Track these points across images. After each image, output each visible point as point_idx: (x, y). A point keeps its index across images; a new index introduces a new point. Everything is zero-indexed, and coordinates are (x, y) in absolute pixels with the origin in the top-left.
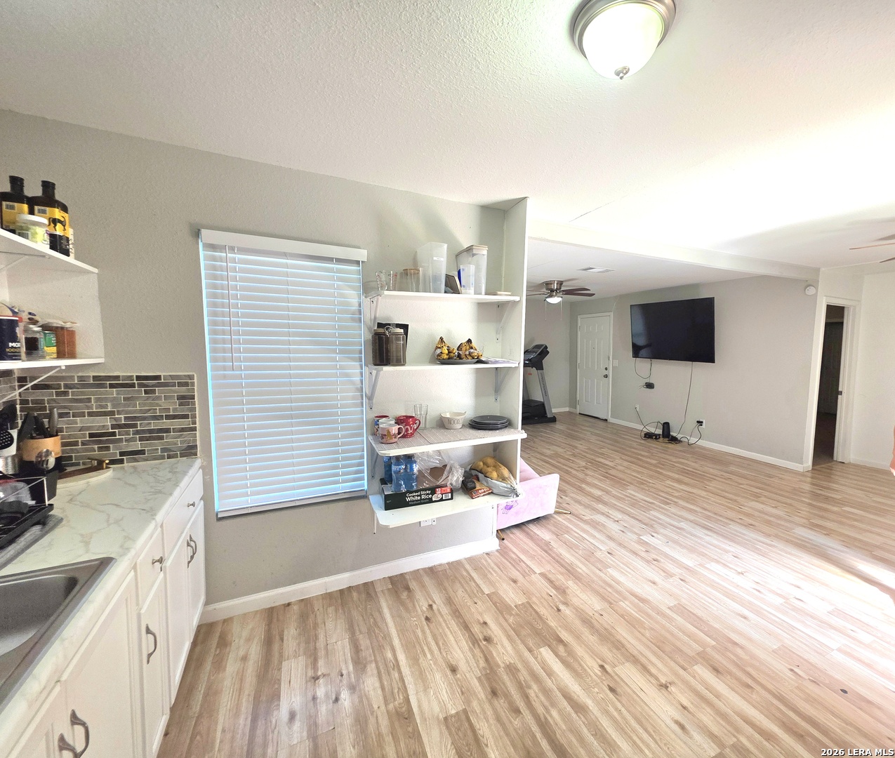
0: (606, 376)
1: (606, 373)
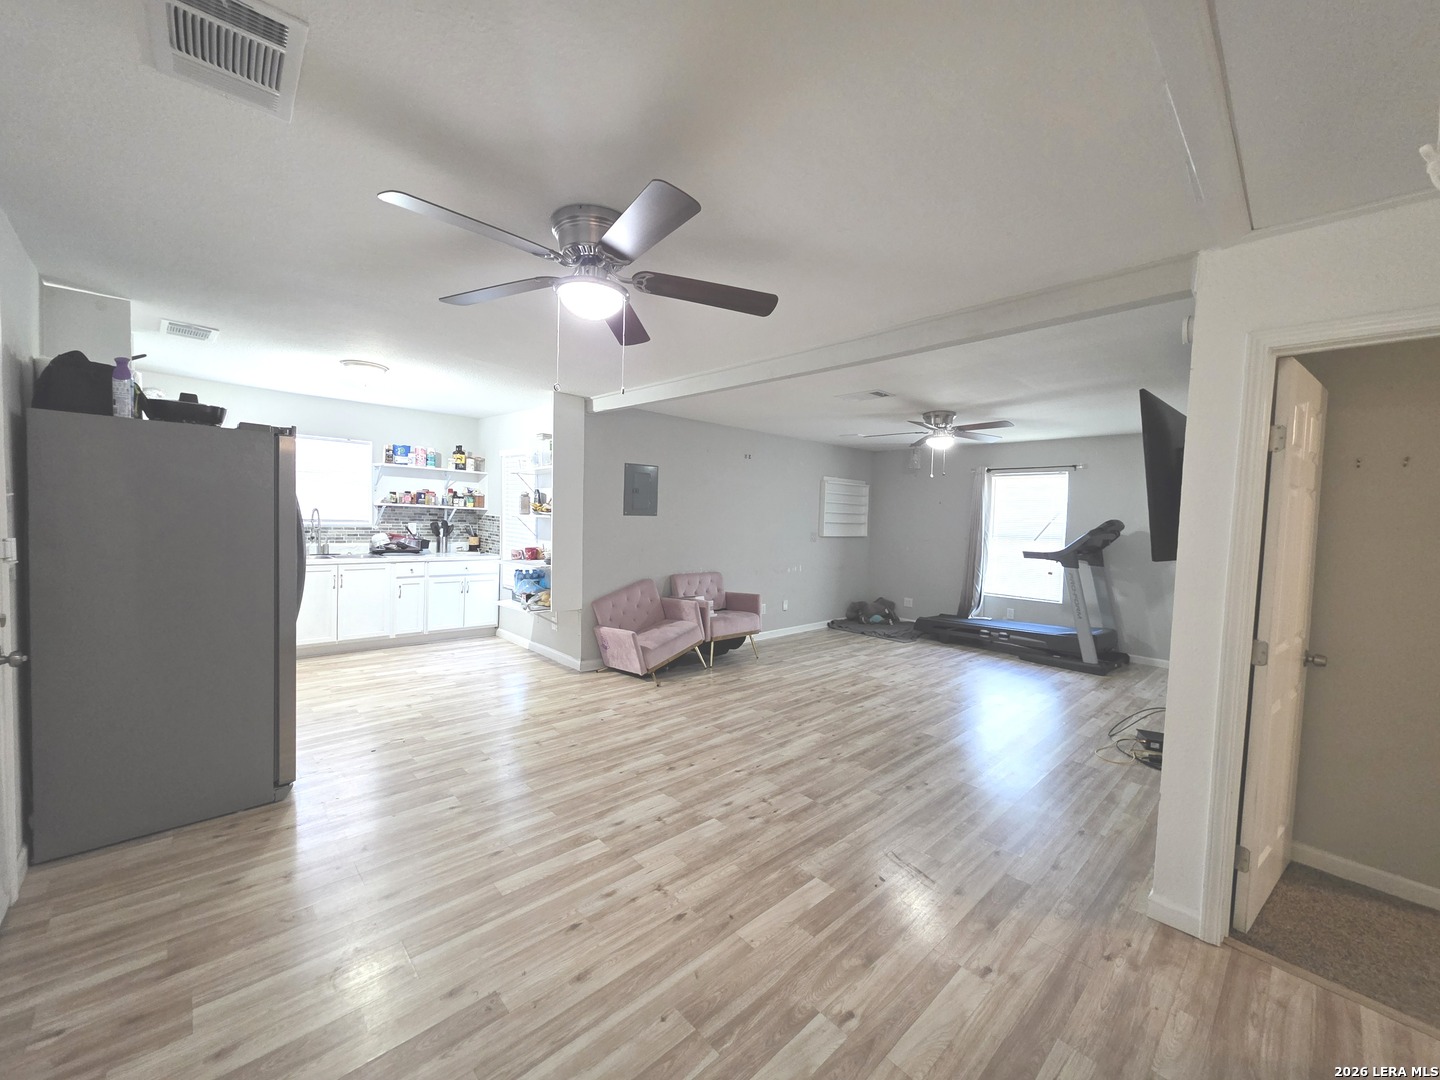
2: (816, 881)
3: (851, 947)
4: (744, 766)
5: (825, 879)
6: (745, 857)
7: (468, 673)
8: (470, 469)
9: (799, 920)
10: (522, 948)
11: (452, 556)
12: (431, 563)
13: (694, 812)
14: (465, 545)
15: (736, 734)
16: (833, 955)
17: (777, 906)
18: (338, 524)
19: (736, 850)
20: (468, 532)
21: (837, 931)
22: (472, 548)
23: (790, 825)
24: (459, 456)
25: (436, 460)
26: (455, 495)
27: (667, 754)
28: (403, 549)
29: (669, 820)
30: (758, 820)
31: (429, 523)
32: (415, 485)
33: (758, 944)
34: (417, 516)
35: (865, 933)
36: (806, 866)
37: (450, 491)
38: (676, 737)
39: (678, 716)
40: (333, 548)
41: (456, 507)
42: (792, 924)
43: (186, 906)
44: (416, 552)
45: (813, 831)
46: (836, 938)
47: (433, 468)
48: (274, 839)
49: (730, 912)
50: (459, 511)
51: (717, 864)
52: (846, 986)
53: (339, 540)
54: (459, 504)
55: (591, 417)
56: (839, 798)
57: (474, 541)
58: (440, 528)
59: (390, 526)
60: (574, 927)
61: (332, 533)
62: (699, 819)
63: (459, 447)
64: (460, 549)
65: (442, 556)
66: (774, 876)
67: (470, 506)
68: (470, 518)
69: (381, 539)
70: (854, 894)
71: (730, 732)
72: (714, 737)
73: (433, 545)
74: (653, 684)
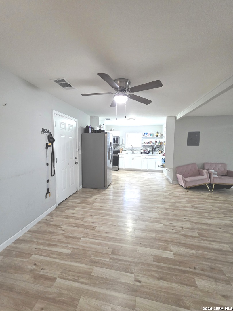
2: (172, 253)
3: (160, 272)
4: (187, 218)
5: (174, 254)
6: (159, 236)
7: (149, 178)
8: (159, 136)
9: (154, 256)
10: (106, 223)
11: (156, 155)
12: (151, 156)
13: (160, 221)
14: (158, 153)
15: (196, 210)
16: (153, 269)
17: (153, 249)
18: (136, 148)
19: (159, 233)
20: (159, 150)
21: (161, 266)
22: (160, 153)
23: (182, 237)
24: (157, 134)
25: (153, 135)
26: (157, 142)
27: (169, 207)
28: (145, 153)
29: (152, 219)
30: (174, 231)
31: (151, 148)
32: (148, 140)
33: (139, 252)
34: (149, 147)
35: (168, 273)
36: (173, 248)
37: (156, 141)
38: (177, 204)
39: (184, 200)
40: (135, 152)
41: (156, 145)
42: (152, 255)
43: (87, 197)
44: (148, 154)
45: (187, 242)
46: (158, 267)
47: (152, 137)
48: (100, 194)
49: (142, 243)
50: (157, 145)
51: (151, 233)
52: (146, 277)
53: (136, 151)
54: (157, 144)
55: (176, 120)
56: (211, 241)
57: (160, 152)
58: (154, 149)
59: (144, 148)
60: (115, 225)
61: (135, 150)
62: (159, 223)
63: (157, 132)
64: (157, 154)
65: (153, 155)
66: (161, 244)
67: (159, 144)
68: (160, 147)
69: (142, 151)
70: (179, 264)
71: (195, 209)
72: (188, 208)
73: (151, 152)
74: (187, 191)
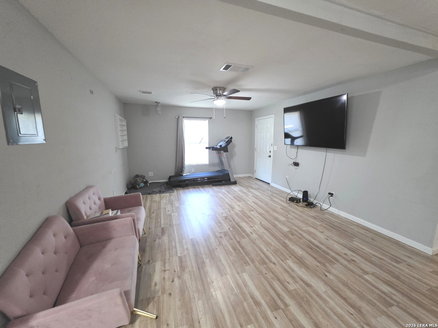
0: (270, 156)
1: (269, 154)
